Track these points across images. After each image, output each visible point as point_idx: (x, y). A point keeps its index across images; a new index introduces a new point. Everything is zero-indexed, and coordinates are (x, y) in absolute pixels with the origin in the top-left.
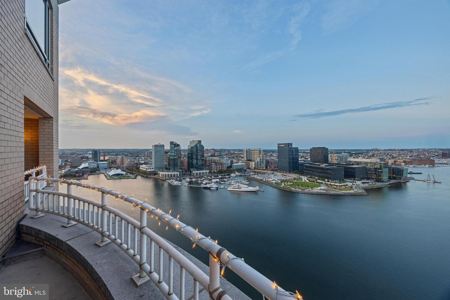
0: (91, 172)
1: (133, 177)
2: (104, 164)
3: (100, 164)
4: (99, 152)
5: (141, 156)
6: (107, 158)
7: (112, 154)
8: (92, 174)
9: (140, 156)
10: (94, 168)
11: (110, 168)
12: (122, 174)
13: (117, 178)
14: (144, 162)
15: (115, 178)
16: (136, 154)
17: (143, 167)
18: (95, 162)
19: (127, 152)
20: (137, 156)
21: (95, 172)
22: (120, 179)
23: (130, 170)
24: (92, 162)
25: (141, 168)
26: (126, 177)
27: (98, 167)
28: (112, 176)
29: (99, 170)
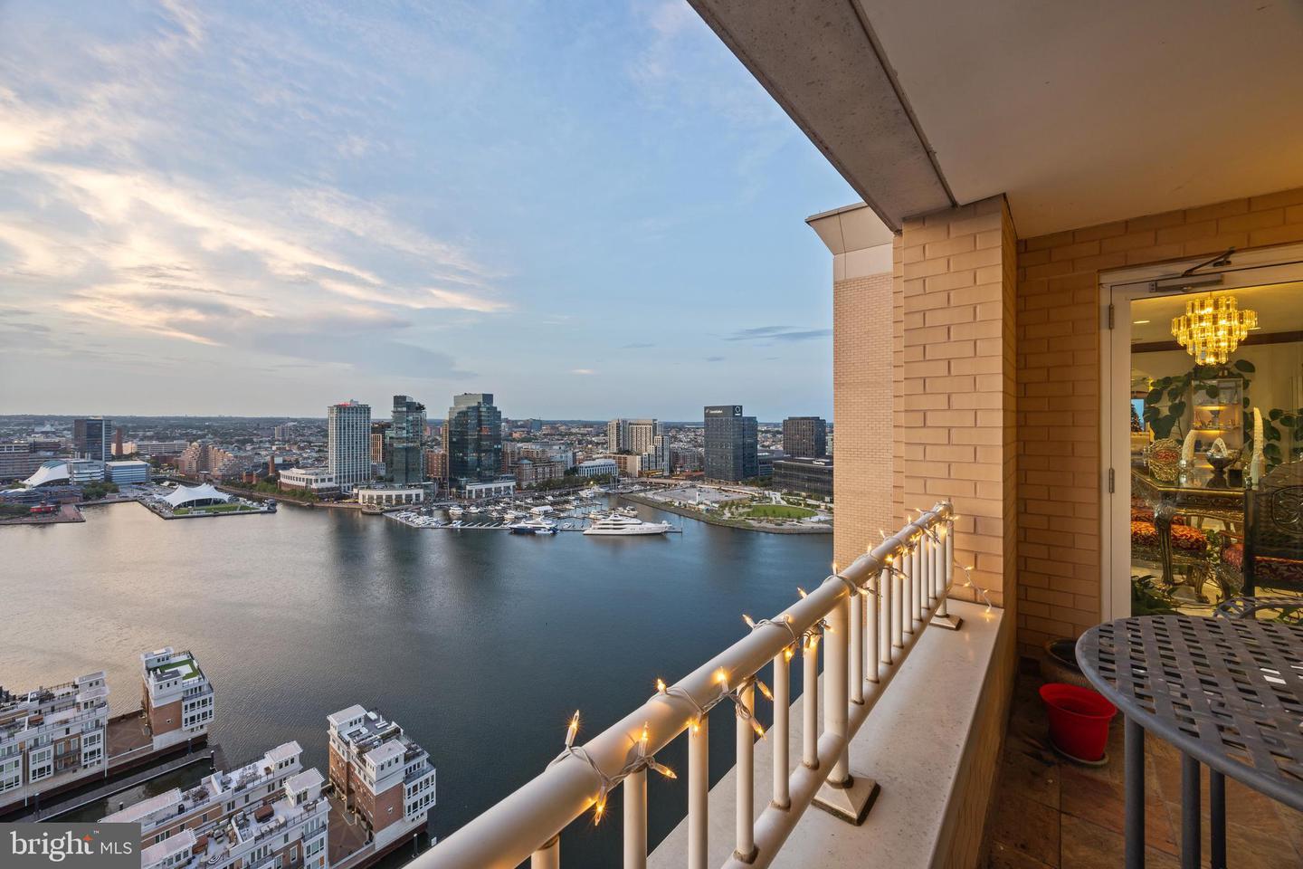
0: (86, 498)
1: (262, 509)
2: (132, 467)
3: (114, 468)
4: (109, 427)
5: (261, 442)
6: (128, 448)
7: (141, 434)
8: (90, 502)
9: (255, 440)
10: (94, 484)
11: (159, 481)
12: (217, 502)
13: (203, 513)
14: (284, 461)
15: (195, 513)
16: (239, 435)
17: (293, 477)
18: (96, 462)
19: (199, 428)
20: (244, 442)
21: (101, 495)
22: (216, 515)
23: (244, 486)
24: (83, 460)
25: (283, 480)
26: (235, 509)
27: (108, 478)
28: (179, 506)
29: (116, 491)
